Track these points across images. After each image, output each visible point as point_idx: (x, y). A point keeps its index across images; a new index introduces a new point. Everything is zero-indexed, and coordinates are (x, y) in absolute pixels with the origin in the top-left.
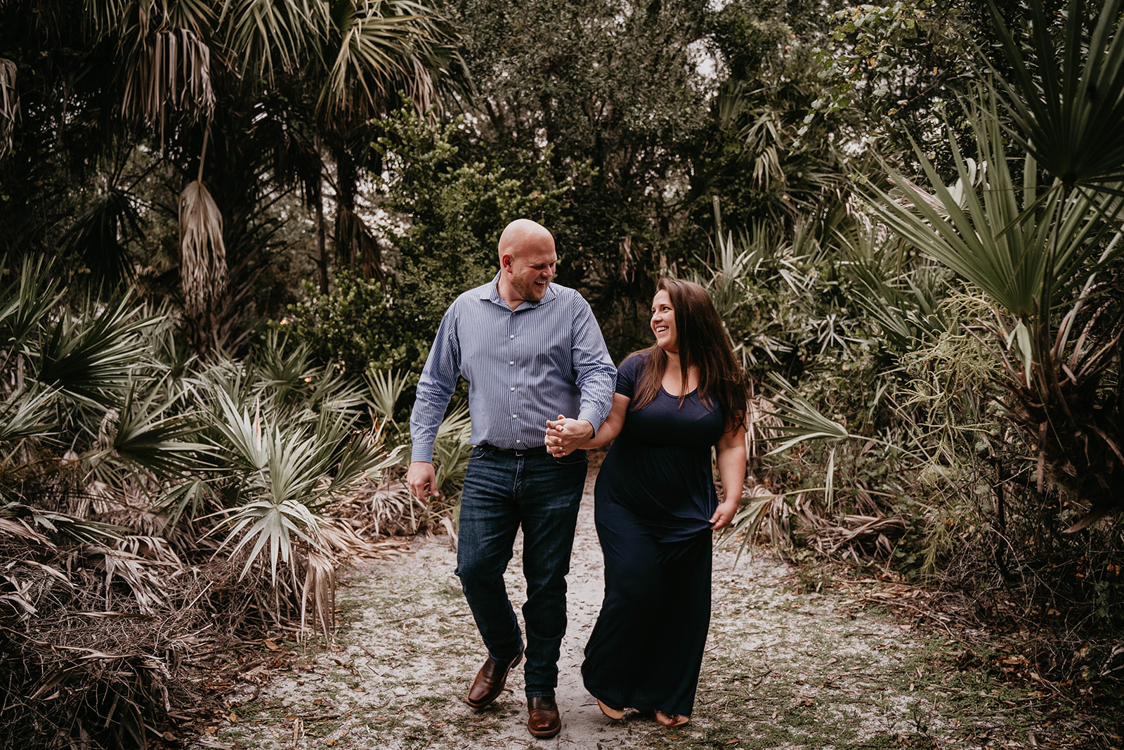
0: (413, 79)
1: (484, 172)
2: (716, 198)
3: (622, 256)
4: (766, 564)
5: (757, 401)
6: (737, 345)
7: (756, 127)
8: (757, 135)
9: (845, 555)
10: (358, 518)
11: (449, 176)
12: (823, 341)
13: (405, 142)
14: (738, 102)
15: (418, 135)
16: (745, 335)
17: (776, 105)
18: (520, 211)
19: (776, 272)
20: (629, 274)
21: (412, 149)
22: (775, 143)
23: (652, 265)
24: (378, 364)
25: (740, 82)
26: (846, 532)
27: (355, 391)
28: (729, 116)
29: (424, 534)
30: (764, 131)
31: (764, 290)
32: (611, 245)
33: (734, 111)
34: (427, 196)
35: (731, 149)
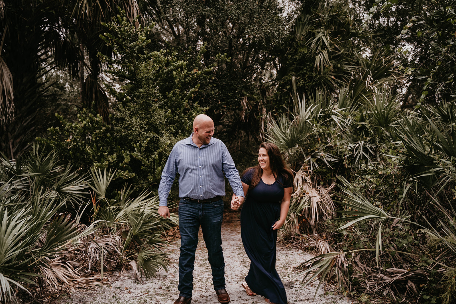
0: (128, 4)
1: (165, 55)
2: (293, 77)
3: (242, 107)
4: (334, 297)
5: (318, 189)
6: (307, 158)
7: (317, 38)
8: (317, 43)
9: (385, 293)
10: (78, 261)
11: (145, 56)
12: (357, 156)
13: (120, 36)
14: (306, 27)
15: (127, 32)
16: (312, 152)
17: (327, 28)
18: (186, 79)
19: (329, 117)
20: (245, 117)
21: (124, 40)
22: (327, 47)
23: (258, 113)
24: (99, 164)
25: (308, 16)
26: (385, 277)
27: (84, 180)
28: (301, 34)
29: (120, 270)
30: (321, 40)
31: (324, 126)
32: (236, 101)
33: (304, 31)
34: (133, 68)
35: (302, 50)
